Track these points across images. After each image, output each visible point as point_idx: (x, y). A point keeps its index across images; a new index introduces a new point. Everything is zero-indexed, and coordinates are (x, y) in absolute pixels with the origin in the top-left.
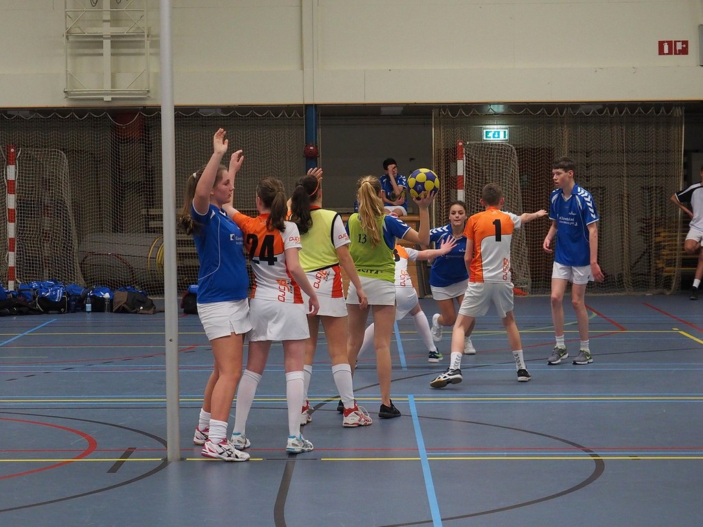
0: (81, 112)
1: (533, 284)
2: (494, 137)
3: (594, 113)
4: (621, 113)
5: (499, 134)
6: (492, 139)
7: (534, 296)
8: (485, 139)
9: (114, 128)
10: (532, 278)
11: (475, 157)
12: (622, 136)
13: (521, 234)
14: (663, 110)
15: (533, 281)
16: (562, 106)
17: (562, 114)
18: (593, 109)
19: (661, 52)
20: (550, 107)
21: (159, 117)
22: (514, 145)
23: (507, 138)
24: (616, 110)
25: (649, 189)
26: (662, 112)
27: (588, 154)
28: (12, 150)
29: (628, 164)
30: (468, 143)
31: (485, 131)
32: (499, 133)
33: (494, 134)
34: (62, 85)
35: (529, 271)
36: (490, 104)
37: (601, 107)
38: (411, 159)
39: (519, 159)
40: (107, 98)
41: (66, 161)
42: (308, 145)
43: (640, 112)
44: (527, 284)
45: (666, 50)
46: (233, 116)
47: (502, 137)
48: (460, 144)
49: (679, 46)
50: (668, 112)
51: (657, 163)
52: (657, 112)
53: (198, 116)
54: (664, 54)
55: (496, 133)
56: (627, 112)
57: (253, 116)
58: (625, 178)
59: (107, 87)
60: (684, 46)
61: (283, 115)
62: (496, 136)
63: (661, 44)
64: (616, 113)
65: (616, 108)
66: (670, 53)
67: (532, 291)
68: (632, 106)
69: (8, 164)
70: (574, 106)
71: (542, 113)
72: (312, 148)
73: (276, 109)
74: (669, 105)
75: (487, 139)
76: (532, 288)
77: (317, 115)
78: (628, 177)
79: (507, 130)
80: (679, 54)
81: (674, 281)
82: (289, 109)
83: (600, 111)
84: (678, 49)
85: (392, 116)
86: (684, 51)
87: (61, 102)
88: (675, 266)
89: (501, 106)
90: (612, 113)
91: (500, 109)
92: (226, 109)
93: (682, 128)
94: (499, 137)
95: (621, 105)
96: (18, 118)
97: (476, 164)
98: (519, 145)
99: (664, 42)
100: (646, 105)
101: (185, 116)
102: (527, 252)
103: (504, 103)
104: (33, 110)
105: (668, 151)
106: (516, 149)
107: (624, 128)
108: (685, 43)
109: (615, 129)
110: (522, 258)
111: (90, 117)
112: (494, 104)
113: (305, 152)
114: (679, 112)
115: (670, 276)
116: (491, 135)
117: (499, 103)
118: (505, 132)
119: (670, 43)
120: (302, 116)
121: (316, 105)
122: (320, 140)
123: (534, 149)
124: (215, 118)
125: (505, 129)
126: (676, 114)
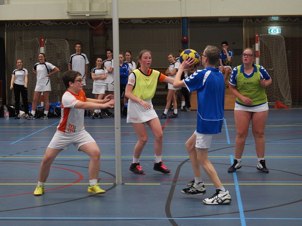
0: (74, 21)
1: (292, 103)
2: (274, 32)
6: (273, 33)
7: (293, 109)
8: (269, 33)
9: (91, 29)
10: (292, 100)
11: (264, 42)
13: (287, 79)
15: (292, 102)
21: (111, 24)
22: (283, 36)
23: (280, 33)
28: (43, 40)
30: (261, 35)
31: (269, 29)
32: (276, 30)
33: (274, 31)
34: (66, 9)
35: (291, 97)
36: (271, 16)
38: (234, 43)
39: (286, 43)
40: (88, 15)
41: (68, 45)
42: (183, 36)
44: (290, 103)
46: (148, 23)
47: (278, 32)
48: (257, 36)
53: (130, 23)
55: (275, 30)
57: (157, 23)
59: (87, 10)
61: (171, 22)
62: (275, 31)
67: (292, 106)
69: (41, 46)
71: (297, 20)
72: (185, 38)
73: (168, 20)
75: (271, 33)
76: (292, 105)
77: (187, 22)
79: (280, 29)
82: (174, 19)
85: (224, 23)
87: (66, 17)
89: (277, 17)
91: (277, 19)
92: (144, 20)
96: (46, 25)
97: (264, 45)
98: (286, 36)
101: (124, 23)
102: (289, 87)
104: (52, 21)
106: (284, 38)
110: (287, 90)
111: (79, 24)
112: (274, 16)
113: (182, 40)
116: (272, 31)
117: (276, 16)
118: (279, 30)
120: (180, 22)
121: (187, 18)
122: (189, 34)
123: (293, 38)
124: (139, 24)
125: (279, 28)
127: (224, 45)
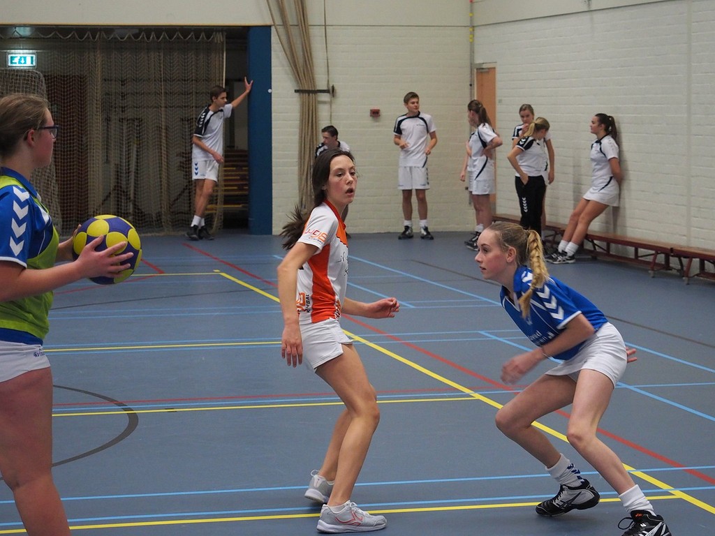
1: (63, 225)
2: (20, 63)
3: (129, 38)
4: (158, 38)
5: (25, 60)
6: (17, 65)
8: (9, 64)
10: (63, 218)
12: (160, 63)
13: (50, 170)
14: (203, 35)
15: (63, 221)
16: (94, 30)
17: (94, 38)
18: (128, 34)
20: (81, 30)
22: (42, 72)
23: (34, 64)
24: (153, 35)
25: (189, 121)
26: (203, 38)
27: (123, 82)
29: (166, 93)
31: (9, 56)
32: (25, 58)
33: (20, 60)
35: (59, 211)
36: (15, 26)
37: (137, 31)
39: (48, 87)
43: (178, 38)
47: (29, 63)
50: (208, 38)
51: (197, 93)
52: (197, 38)
55: (22, 59)
56: (164, 38)
58: (163, 109)
62: (23, 61)
64: (153, 38)
65: (153, 33)
67: (63, 232)
68: (171, 31)
70: (108, 30)
71: (73, 37)
74: (209, 31)
75: (13, 65)
76: (63, 229)
78: (166, 107)
79: (34, 56)
81: (216, 220)
83: (136, 36)
88: (216, 203)
89: (28, 29)
90: (148, 38)
91: (26, 32)
93: (223, 55)
94: (25, 63)
95: (158, 30)
98: (48, 72)
100: (185, 30)
102: (57, 189)
103: (31, 26)
105: (208, 80)
106: (45, 76)
107: (162, 54)
109: (152, 54)
110: (51, 196)
112: (20, 26)
114: (220, 38)
115: (212, 215)
116: (16, 60)
117: (25, 26)
118: (32, 58)
123: (64, 77)
125: (32, 54)
126: (217, 40)
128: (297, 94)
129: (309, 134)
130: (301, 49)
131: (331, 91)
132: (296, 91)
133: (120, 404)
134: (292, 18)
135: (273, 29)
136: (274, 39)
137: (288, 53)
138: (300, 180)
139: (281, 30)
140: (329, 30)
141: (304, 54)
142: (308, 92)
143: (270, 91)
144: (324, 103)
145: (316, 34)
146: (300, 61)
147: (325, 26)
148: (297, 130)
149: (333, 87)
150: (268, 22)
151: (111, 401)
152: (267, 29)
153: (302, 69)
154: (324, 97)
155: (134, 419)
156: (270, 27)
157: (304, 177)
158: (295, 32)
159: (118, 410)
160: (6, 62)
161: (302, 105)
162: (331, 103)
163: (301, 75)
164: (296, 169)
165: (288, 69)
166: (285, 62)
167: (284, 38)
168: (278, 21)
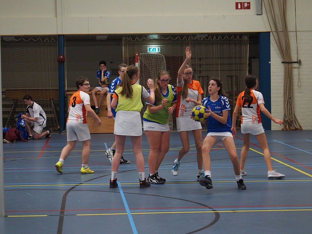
1: (174, 125)
2: (153, 51)
3: (204, 38)
4: (217, 39)
5: (155, 50)
6: (152, 52)
7: (174, 131)
8: (148, 52)
11: (145, 61)
12: (218, 50)
14: (238, 37)
16: (188, 35)
17: (188, 39)
19: (237, 8)
20: (182, 36)
22: (164, 55)
23: (159, 51)
24: (215, 37)
25: (231, 77)
26: (238, 38)
27: (200, 59)
29: (221, 64)
30: (141, 54)
31: (148, 48)
32: (155, 49)
33: (153, 50)
35: (172, 119)
36: (150, 34)
37: (207, 36)
38: (111, 62)
39: (166, 62)
42: (59, 55)
43: (226, 38)
44: (171, 125)
45: (239, 7)
46: (22, 41)
47: (157, 51)
48: (137, 54)
49: (246, 5)
50: (240, 38)
51: (235, 64)
52: (235, 38)
53: (3, 41)
54: (238, 9)
55: (154, 49)
56: (220, 38)
57: (31, 40)
58: (220, 71)
60: (248, 5)
61: (47, 40)
62: (154, 50)
63: (237, 4)
64: (215, 39)
65: (215, 36)
66: (241, 8)
67: (174, 129)
68: (223, 35)
70: (194, 35)
71: (178, 39)
72: (61, 57)
73: (43, 37)
74: (241, 35)
75: (150, 52)
76: (174, 127)
77: (64, 40)
78: (221, 71)
79: (159, 48)
80: (246, 9)
82: (50, 37)
83: (207, 38)
84: (245, 6)
85: (102, 41)
86: (248, 7)
89: (156, 35)
90: (213, 38)
91: (156, 37)
92: (17, 37)
93: (247, 46)
94: (155, 51)
95: (217, 35)
97: (145, 65)
98: (166, 55)
99: (238, 3)
100: (230, 35)
103: (158, 34)
105: (240, 58)
106: (165, 57)
107: (219, 46)
108: (249, 3)
109: (214, 46)
112: (152, 34)
113: (58, 59)
114: (246, 38)
116: (151, 50)
117: (155, 34)
119: (241, 3)
120: (56, 40)
121: (63, 35)
122: (65, 53)
123: (174, 57)
124: (12, 42)
125: (158, 47)
126: (245, 39)
127: (103, 65)
128: (283, 64)
129: (289, 82)
130: (284, 42)
131: (299, 62)
132: (282, 62)
133: (210, 208)
134: (280, 29)
135: (271, 33)
136: (272, 38)
137: (278, 44)
138: (284, 104)
139: (275, 34)
140: (298, 33)
141: (286, 45)
142: (288, 63)
143: (270, 62)
144: (296, 68)
145: (292, 36)
146: (284, 48)
147: (296, 31)
148: (282, 81)
149: (300, 60)
150: (269, 30)
151: (206, 206)
152: (268, 33)
153: (285, 52)
154: (296, 65)
155: (217, 215)
156: (270, 32)
157: (286, 103)
158: (281, 34)
159: (209, 211)
160: (147, 50)
161: (285, 69)
162: (299, 68)
163: (285, 54)
164: (282, 99)
165: (278, 52)
166: (277, 48)
167: (276, 38)
168: (274, 30)
